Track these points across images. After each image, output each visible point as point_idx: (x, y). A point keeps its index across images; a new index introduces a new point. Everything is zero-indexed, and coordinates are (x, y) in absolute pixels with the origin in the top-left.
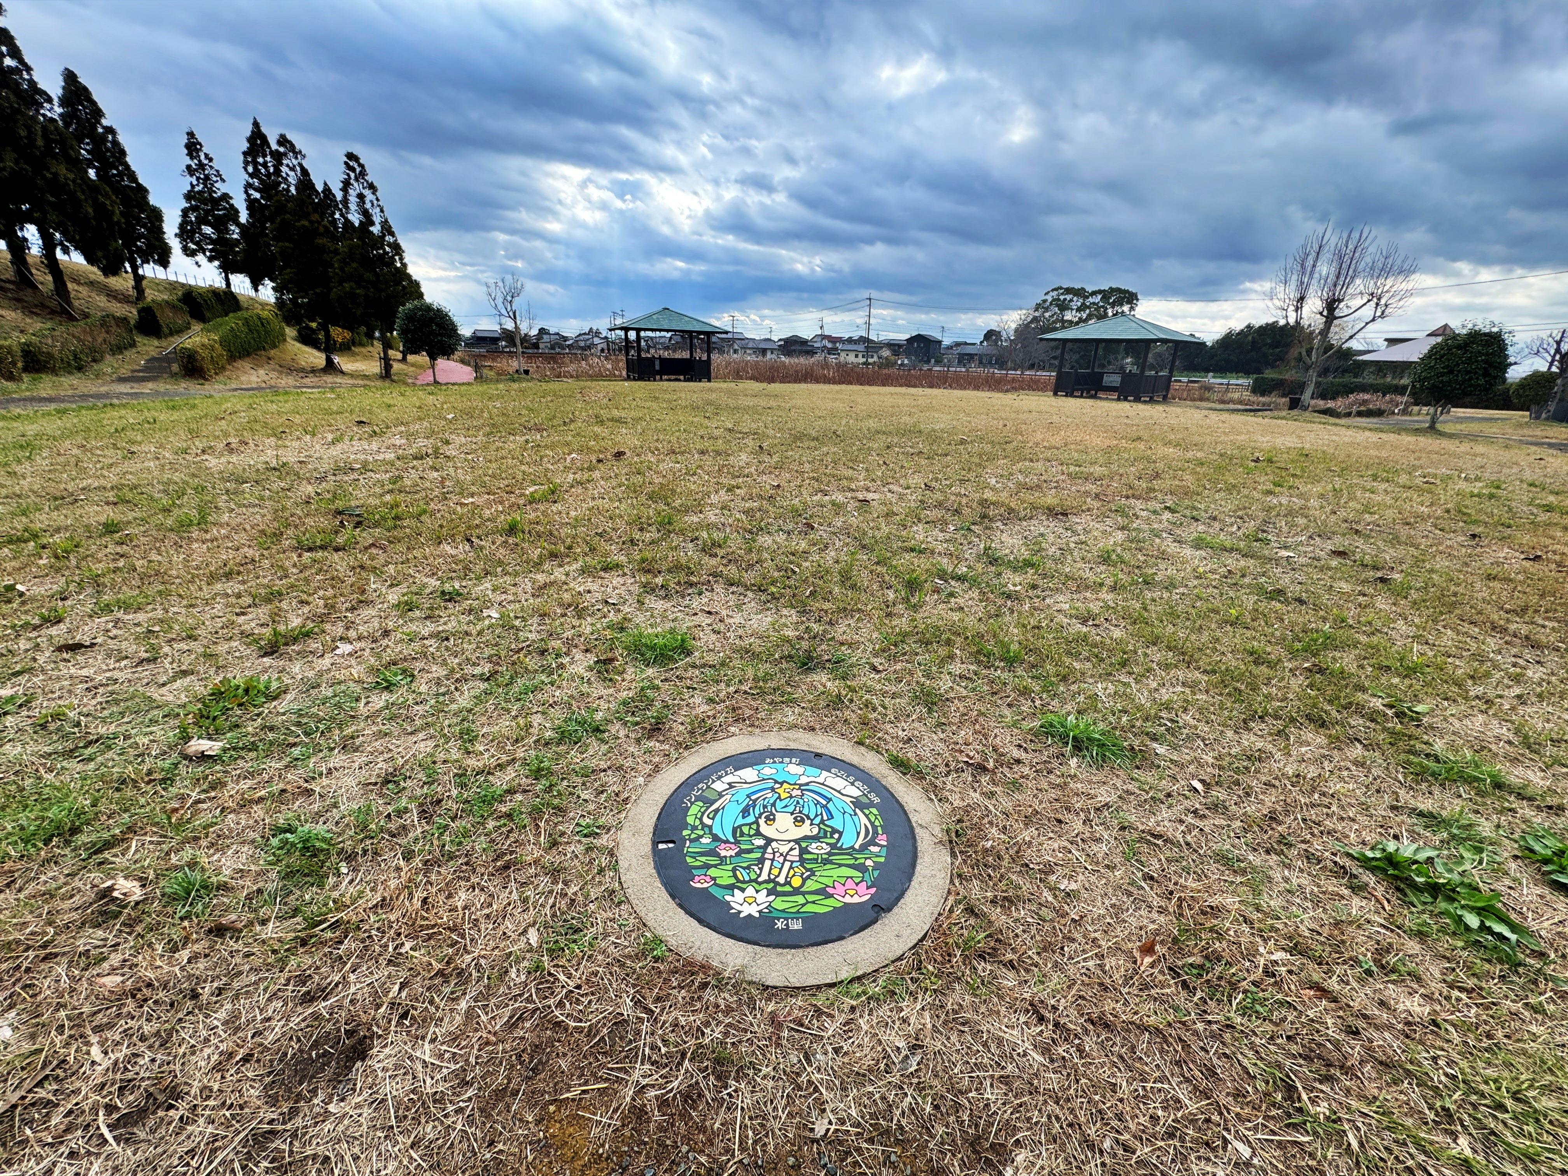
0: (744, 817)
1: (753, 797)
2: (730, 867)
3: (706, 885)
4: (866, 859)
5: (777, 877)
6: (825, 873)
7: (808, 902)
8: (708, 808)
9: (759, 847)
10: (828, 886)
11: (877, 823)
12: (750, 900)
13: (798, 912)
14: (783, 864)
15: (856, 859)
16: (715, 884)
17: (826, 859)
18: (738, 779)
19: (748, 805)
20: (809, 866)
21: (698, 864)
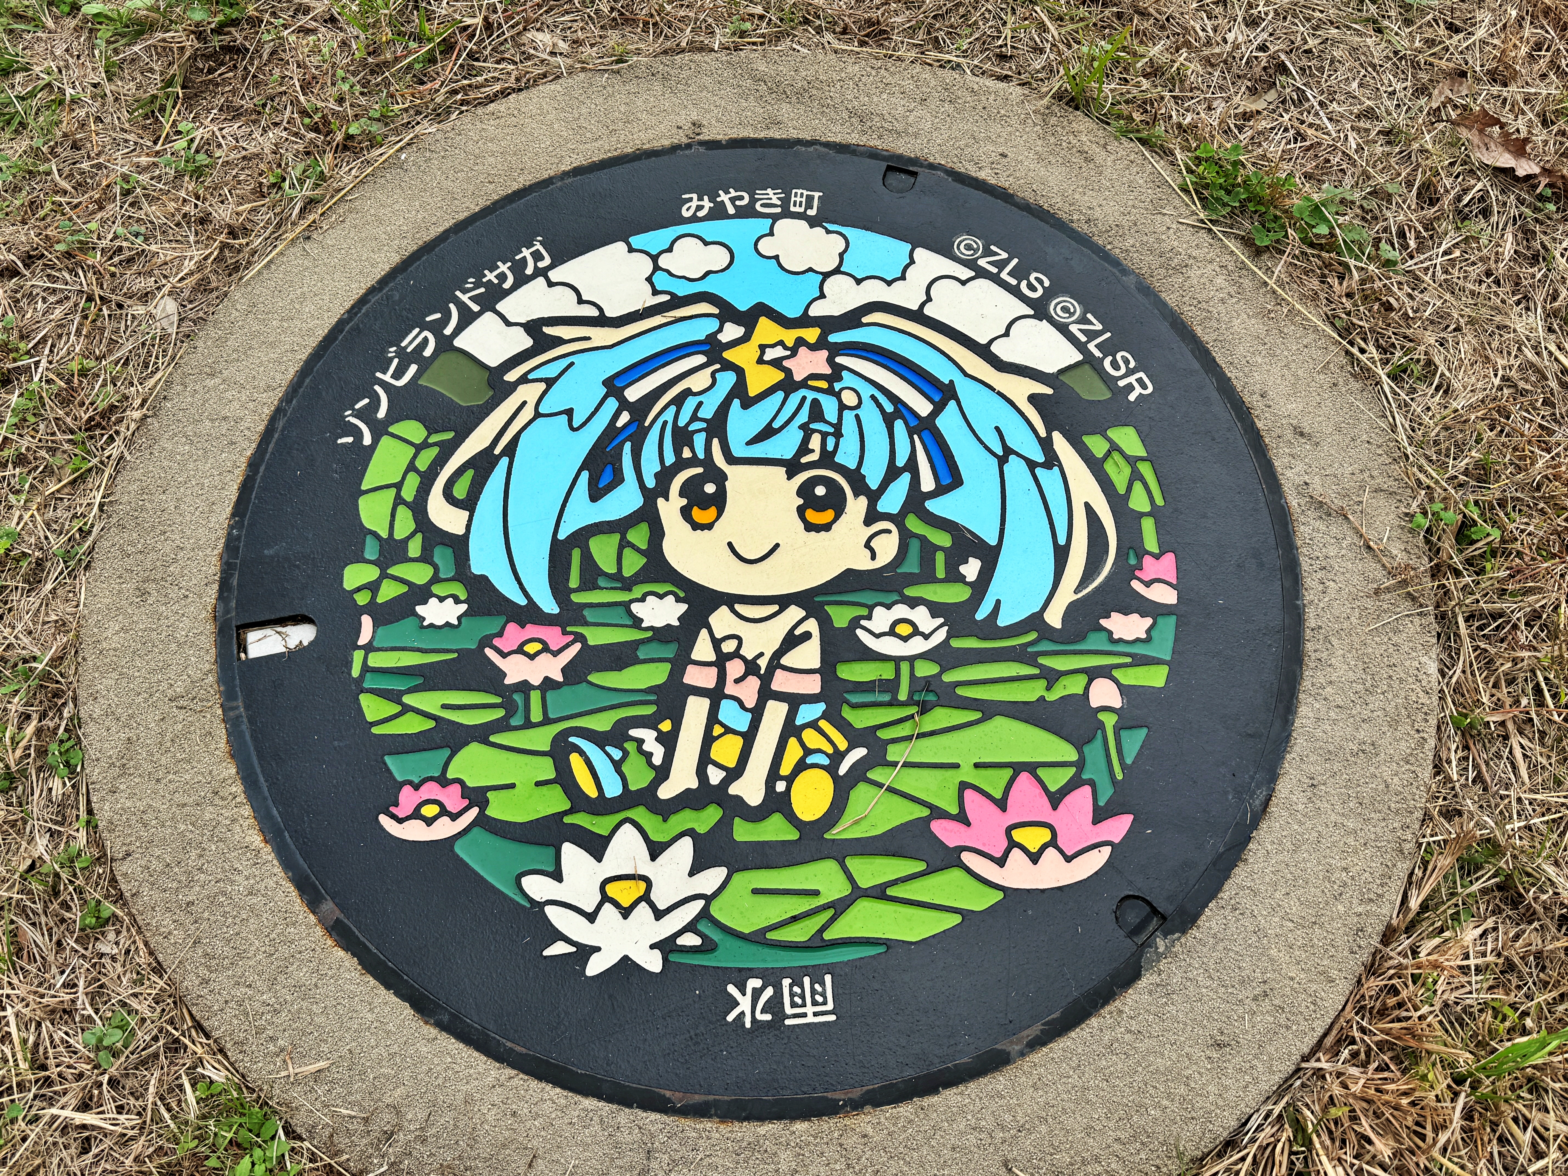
0: (596, 494)
1: (633, 394)
2: (541, 738)
3: (444, 829)
4: (1092, 674)
5: (735, 773)
6: (925, 751)
7: (858, 893)
8: (447, 450)
9: (662, 634)
10: (937, 813)
11: (1139, 502)
12: (625, 893)
13: (817, 943)
14: (757, 714)
15: (1052, 677)
16: (482, 821)
17: (929, 684)
18: (568, 307)
19: (611, 430)
20: (861, 719)
21: (410, 725)
